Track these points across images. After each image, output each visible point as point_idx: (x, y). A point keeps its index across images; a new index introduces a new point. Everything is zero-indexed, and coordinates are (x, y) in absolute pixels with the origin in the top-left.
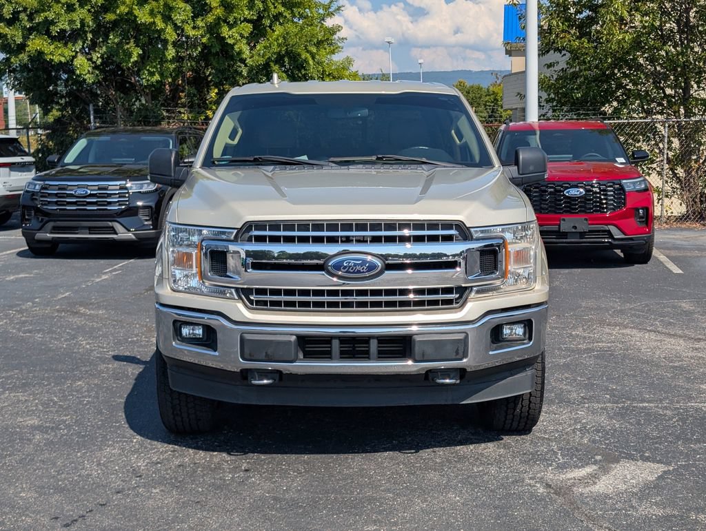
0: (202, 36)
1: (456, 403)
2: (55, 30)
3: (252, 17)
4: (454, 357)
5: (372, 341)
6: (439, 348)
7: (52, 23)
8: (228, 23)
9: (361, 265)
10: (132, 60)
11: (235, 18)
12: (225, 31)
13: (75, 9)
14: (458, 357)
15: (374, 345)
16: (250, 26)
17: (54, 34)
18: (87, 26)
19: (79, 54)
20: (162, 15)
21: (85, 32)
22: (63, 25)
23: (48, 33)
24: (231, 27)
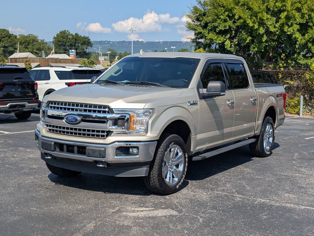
0: (277, 31)
1: (114, 176)
2: (218, 30)
3: (303, 22)
4: (99, 157)
5: (75, 147)
6: (94, 153)
7: (217, 27)
8: (288, 25)
9: (73, 119)
10: (246, 42)
11: (291, 23)
12: (286, 28)
13: (227, 21)
14: (100, 157)
15: (76, 148)
16: (298, 26)
17: (217, 31)
18: (233, 28)
19: (228, 40)
20: (258, 23)
21: (232, 31)
22: (221, 28)
23: (215, 31)
24: (289, 27)
